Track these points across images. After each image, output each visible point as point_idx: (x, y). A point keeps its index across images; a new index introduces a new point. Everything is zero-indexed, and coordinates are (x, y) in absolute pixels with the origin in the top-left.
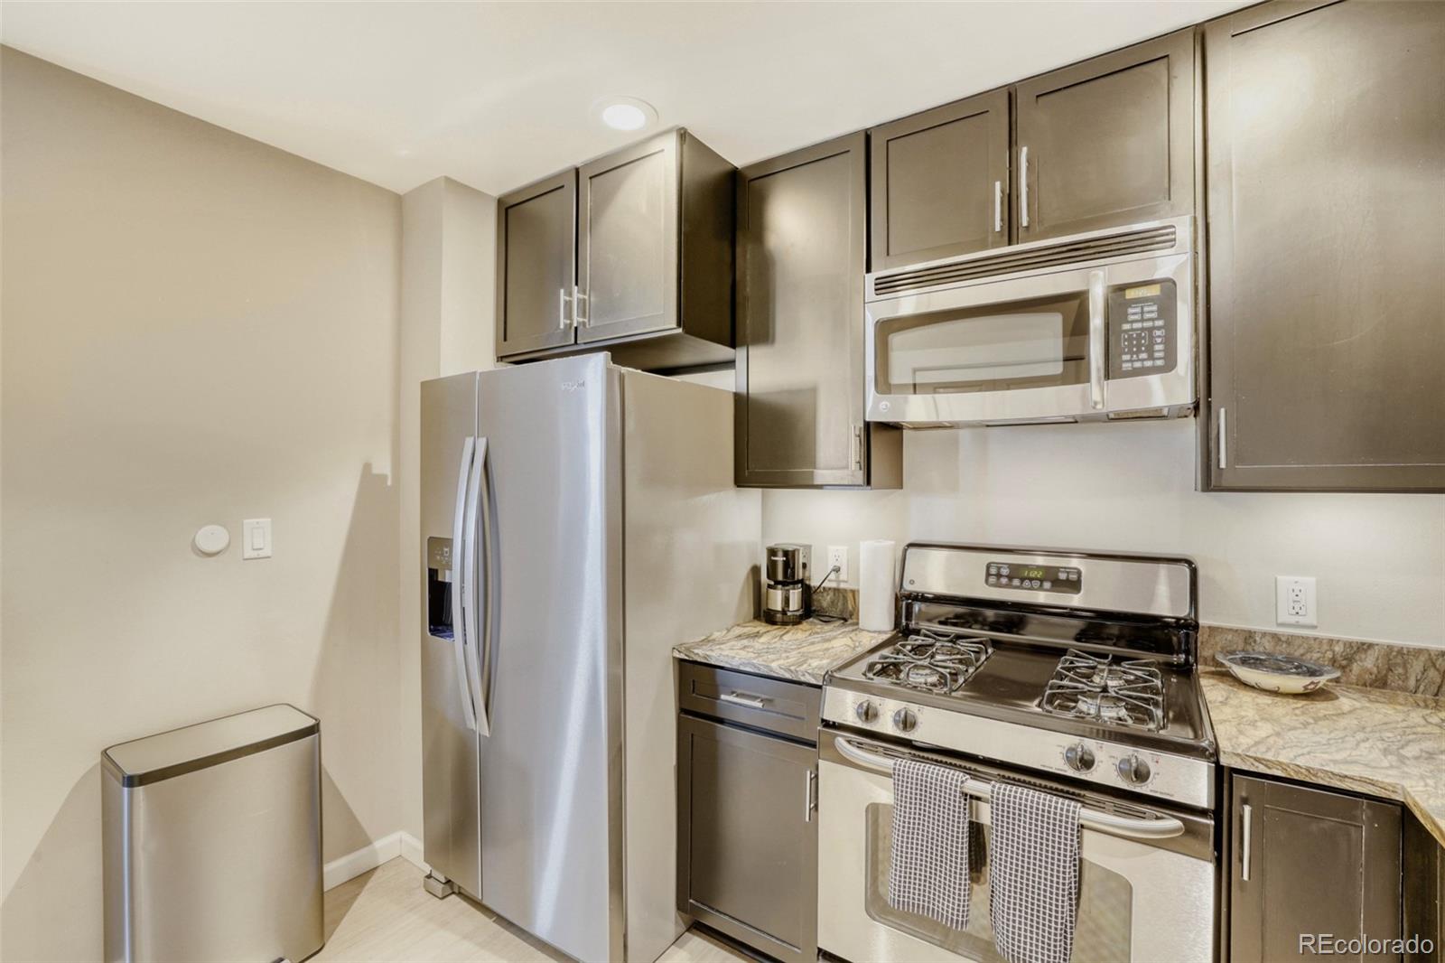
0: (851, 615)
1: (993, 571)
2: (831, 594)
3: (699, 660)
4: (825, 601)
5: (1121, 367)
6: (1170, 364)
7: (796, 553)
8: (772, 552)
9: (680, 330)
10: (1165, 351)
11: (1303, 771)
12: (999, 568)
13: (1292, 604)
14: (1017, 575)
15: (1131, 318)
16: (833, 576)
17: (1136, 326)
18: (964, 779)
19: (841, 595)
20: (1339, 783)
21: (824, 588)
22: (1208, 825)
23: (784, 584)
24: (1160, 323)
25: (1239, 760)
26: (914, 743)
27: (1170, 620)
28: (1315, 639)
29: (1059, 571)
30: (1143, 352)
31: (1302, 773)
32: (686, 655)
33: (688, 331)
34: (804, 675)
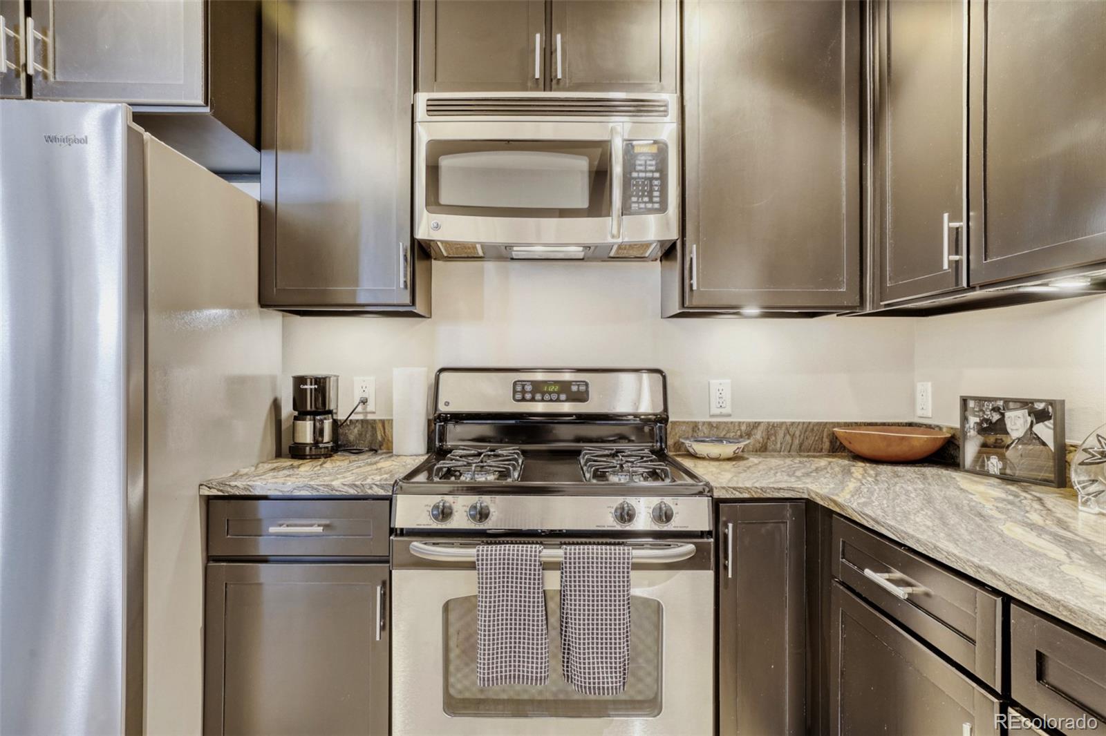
0: (381, 445)
1: (519, 388)
2: (359, 426)
3: (237, 493)
4: (353, 434)
5: (631, 208)
6: (663, 208)
7: (328, 380)
8: (299, 381)
9: (207, 110)
10: (660, 196)
11: (759, 490)
12: (523, 387)
13: (718, 400)
14: (538, 390)
15: (638, 168)
16: (360, 409)
17: (642, 175)
18: (540, 549)
19: (370, 427)
20: (777, 494)
21: (351, 420)
22: (709, 543)
23: (314, 414)
24: (657, 175)
25: (724, 491)
26: (488, 531)
27: (650, 417)
28: (732, 423)
29: (571, 385)
30: (646, 196)
31: (758, 492)
32: (218, 490)
33: (218, 113)
34: (371, 488)
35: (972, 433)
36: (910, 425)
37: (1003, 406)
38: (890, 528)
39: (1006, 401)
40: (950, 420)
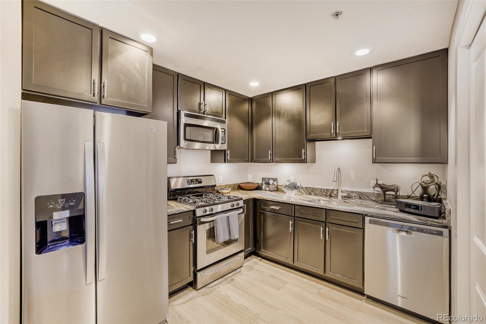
6: (225, 143)
10: (225, 140)
12: (189, 181)
13: (220, 180)
14: (192, 181)
24: (224, 136)
28: (223, 185)
29: (198, 179)
30: (222, 140)
35: (264, 184)
36: (248, 183)
37: (269, 179)
38: (275, 200)
39: (269, 178)
40: (260, 182)
